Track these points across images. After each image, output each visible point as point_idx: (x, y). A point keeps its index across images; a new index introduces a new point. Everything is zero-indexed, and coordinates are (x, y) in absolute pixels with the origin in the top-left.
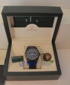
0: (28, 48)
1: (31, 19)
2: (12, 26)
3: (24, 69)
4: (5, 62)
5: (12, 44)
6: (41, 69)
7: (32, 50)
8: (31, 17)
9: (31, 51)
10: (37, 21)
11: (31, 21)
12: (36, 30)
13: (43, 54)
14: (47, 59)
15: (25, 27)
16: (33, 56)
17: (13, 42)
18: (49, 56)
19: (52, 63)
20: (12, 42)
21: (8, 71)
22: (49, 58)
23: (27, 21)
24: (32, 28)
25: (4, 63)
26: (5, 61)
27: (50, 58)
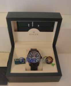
1: (33, 23)
8: (33, 22)
9: (33, 54)
10: (39, 26)
12: (38, 34)
18: (51, 60)
19: (54, 66)
20: (15, 45)
21: (11, 72)
23: (29, 26)
24: (34, 33)
26: (8, 63)
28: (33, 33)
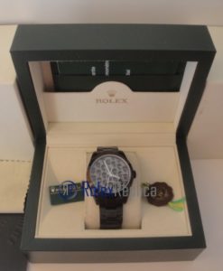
3: (86, 228)
4: (25, 203)
5: (47, 145)
6: (140, 228)
15: (89, 90)
25: (23, 207)
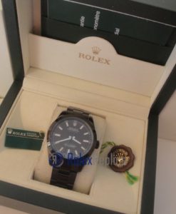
0: (63, 113)
1: (97, 18)
2: (34, 32)
7: (75, 125)
8: (98, 13)
9: (71, 125)
10: (117, 31)
11: (96, 26)
12: (107, 62)
13: (109, 143)
14: (118, 165)
16: (73, 146)
17: (26, 83)
18: (127, 158)
19: (132, 183)
20: (25, 80)
22: (125, 164)
23: (82, 25)
24: (96, 53)
27: (131, 164)
28: (92, 55)
